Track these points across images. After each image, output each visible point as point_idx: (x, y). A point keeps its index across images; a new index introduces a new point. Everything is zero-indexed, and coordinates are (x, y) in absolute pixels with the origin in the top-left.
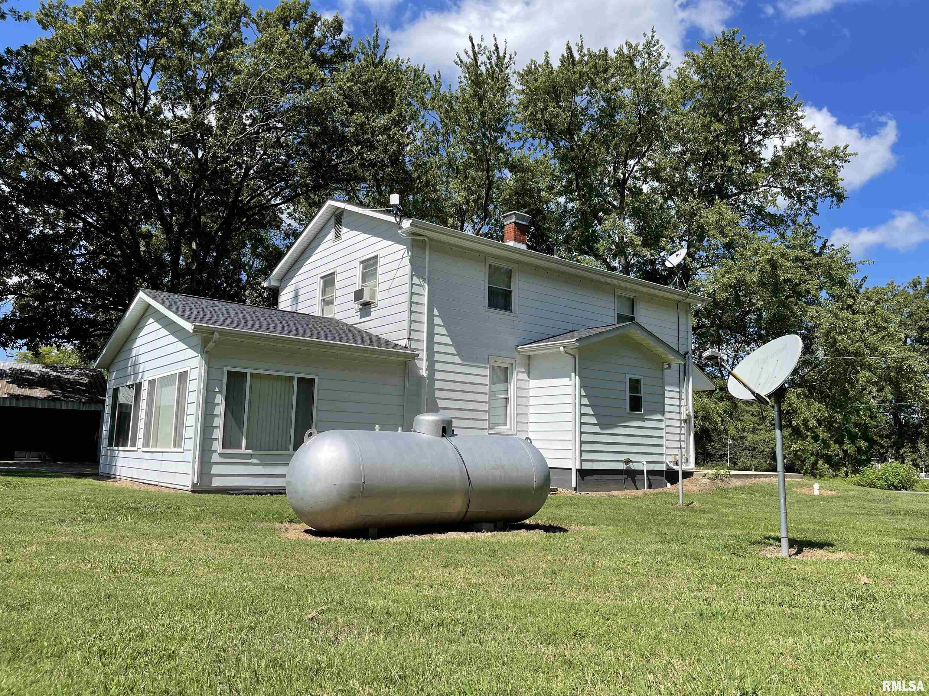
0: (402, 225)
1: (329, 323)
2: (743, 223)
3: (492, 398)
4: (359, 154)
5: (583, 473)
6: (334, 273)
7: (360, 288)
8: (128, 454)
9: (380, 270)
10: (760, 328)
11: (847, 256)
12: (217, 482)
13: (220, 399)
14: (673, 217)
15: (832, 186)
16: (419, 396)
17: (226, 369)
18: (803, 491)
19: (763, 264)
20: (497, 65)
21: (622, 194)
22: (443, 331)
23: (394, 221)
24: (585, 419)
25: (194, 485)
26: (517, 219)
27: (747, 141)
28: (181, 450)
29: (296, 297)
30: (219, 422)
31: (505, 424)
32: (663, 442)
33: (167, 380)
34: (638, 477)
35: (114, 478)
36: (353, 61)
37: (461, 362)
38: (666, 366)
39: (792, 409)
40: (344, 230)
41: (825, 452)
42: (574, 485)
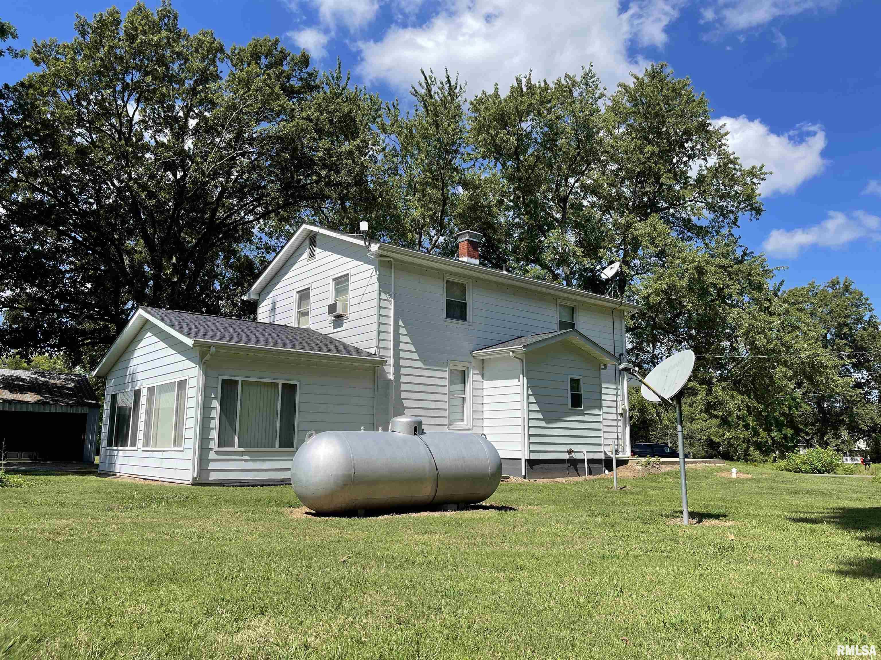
0: (371, 248)
1: (305, 334)
2: (674, 234)
3: (451, 397)
4: (327, 176)
5: (531, 463)
6: (309, 288)
7: (333, 302)
8: (128, 453)
9: (351, 287)
10: (690, 328)
11: (765, 263)
12: (213, 477)
13: (216, 404)
14: (610, 230)
15: (750, 201)
16: (387, 397)
17: (221, 378)
18: (723, 475)
19: (691, 271)
20: (450, 95)
21: (564, 209)
22: (407, 339)
23: (364, 245)
24: (532, 415)
25: (194, 479)
26: (470, 237)
27: (675, 161)
28: (182, 449)
29: (273, 309)
30: (215, 424)
31: (463, 420)
32: (601, 434)
33: (166, 388)
34: (579, 466)
35: (113, 475)
36: (319, 91)
37: (423, 367)
38: (602, 367)
39: (718, 401)
40: (318, 250)
41: (755, 439)
42: (523, 473)
